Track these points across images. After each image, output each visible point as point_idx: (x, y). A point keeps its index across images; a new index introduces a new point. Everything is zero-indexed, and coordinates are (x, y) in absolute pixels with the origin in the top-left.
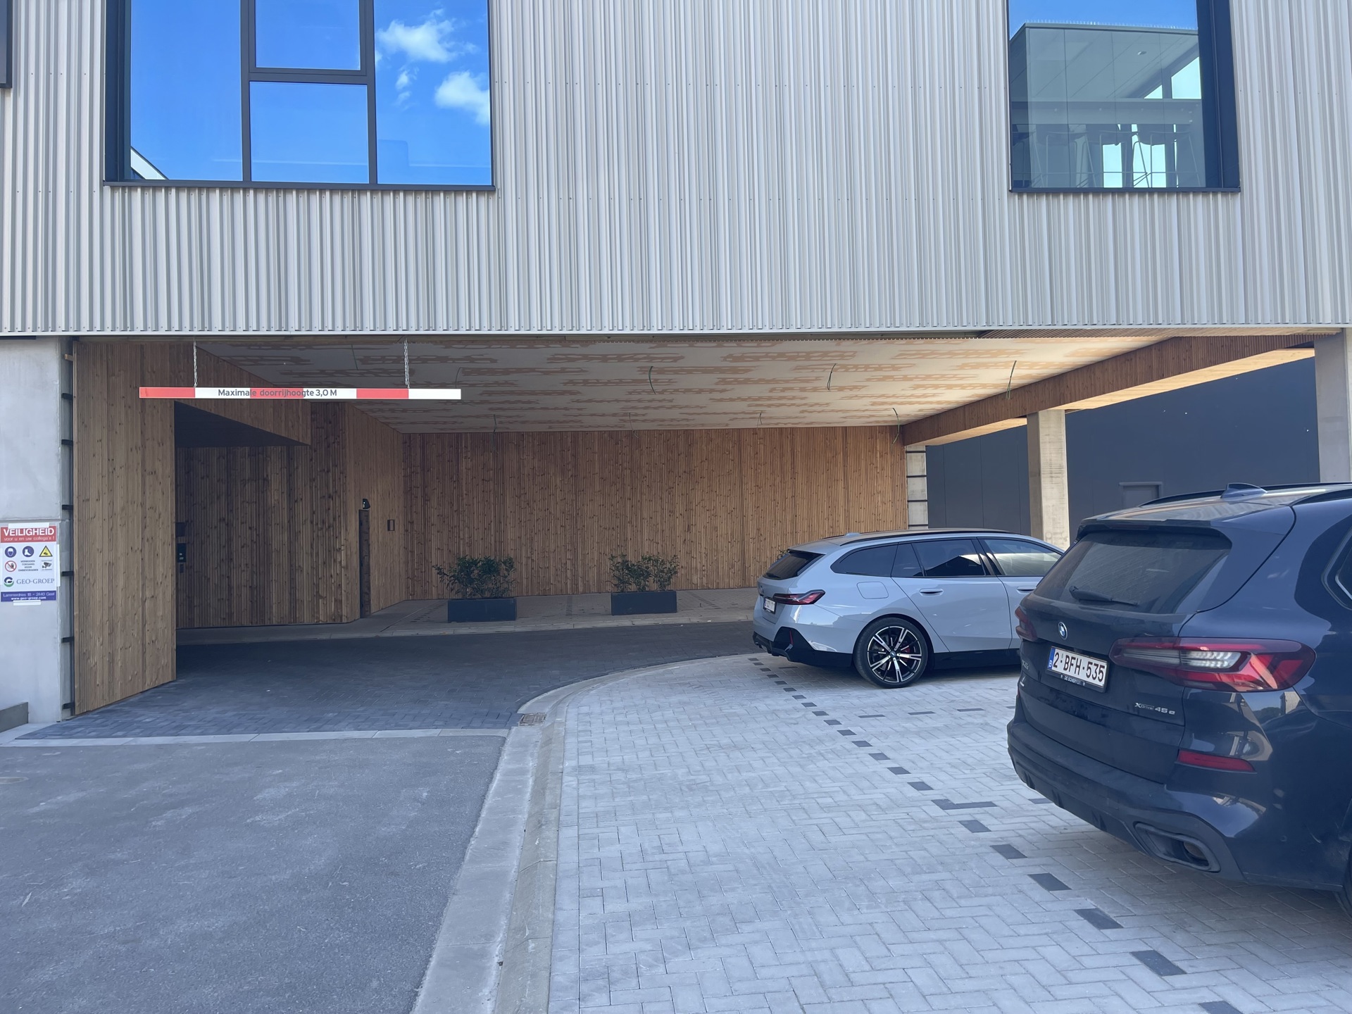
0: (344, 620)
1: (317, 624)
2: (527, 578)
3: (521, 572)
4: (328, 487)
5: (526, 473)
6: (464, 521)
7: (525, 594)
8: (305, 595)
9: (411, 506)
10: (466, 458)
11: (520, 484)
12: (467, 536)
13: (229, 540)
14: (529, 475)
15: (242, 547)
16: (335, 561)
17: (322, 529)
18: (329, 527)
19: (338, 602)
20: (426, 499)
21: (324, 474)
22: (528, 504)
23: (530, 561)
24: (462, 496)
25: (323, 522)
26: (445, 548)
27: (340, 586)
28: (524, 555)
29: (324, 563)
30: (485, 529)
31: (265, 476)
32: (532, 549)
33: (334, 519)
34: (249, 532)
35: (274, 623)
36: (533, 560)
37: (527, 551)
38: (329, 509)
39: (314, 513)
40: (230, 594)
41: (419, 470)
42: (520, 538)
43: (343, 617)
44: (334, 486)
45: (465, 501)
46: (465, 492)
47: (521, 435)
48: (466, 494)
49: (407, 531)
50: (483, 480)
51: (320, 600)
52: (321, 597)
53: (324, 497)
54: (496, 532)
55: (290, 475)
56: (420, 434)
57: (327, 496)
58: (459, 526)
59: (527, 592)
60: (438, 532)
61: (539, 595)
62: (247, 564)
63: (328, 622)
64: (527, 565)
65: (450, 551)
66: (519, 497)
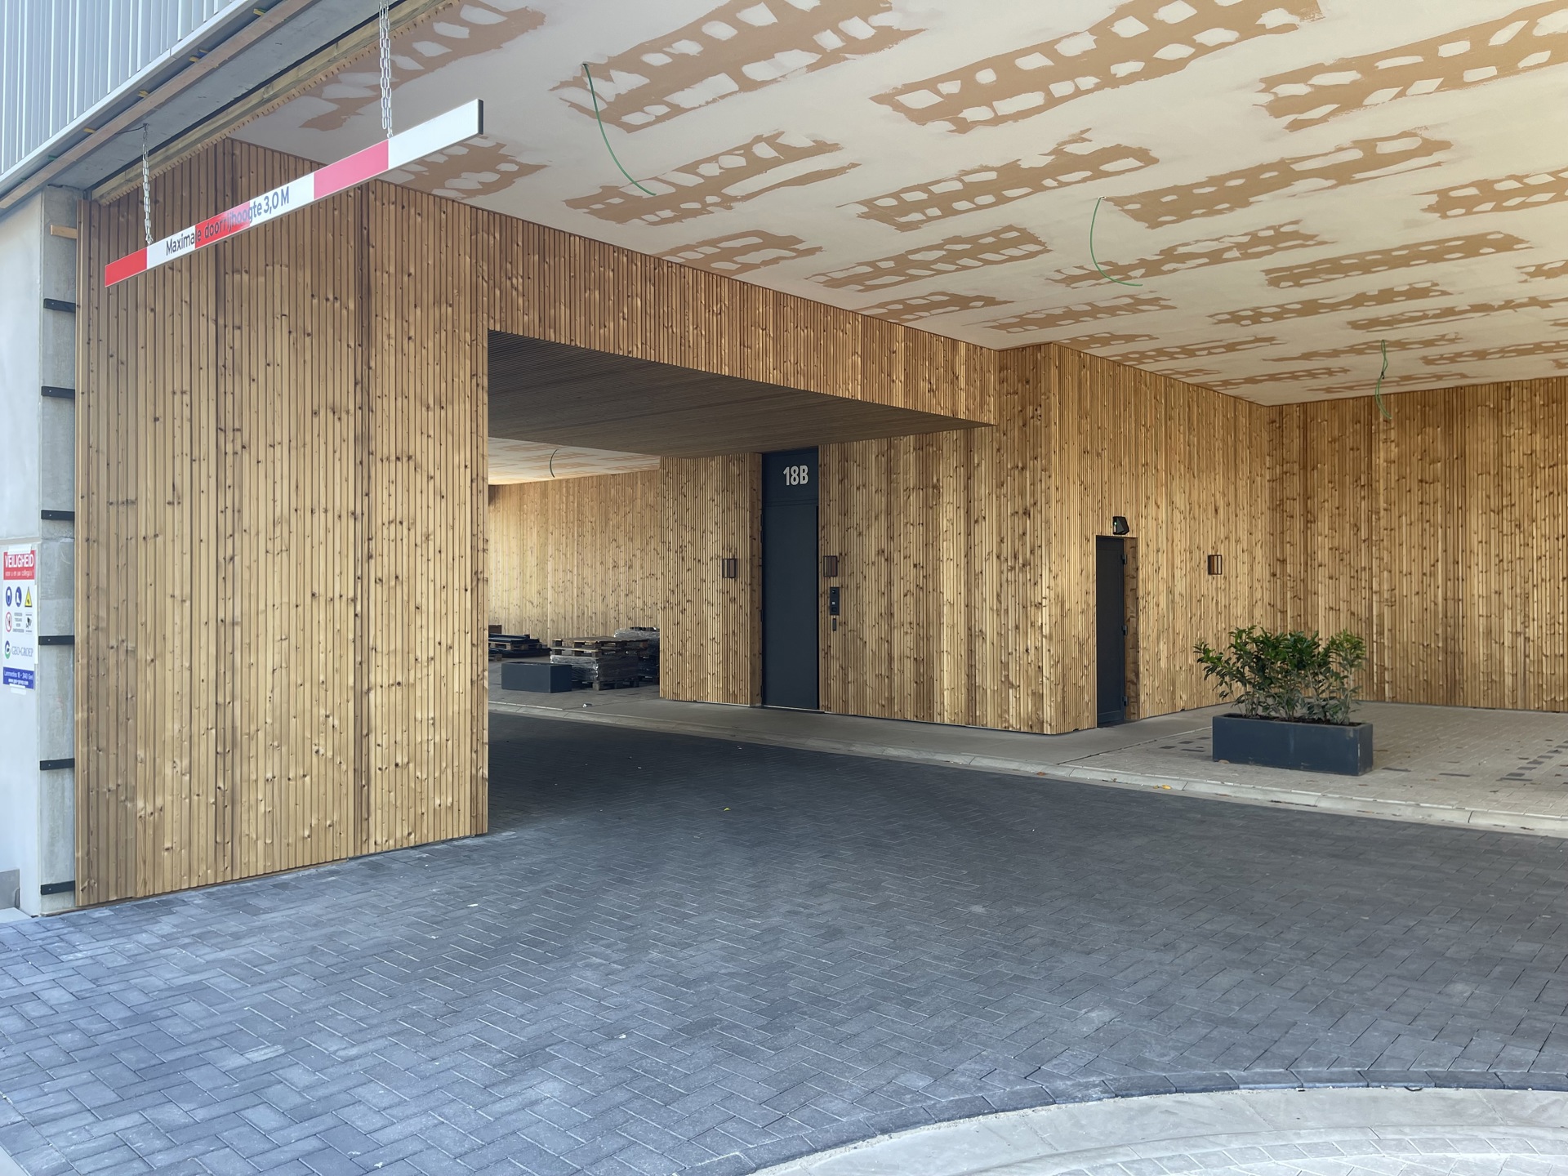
0: (1047, 730)
1: (1006, 730)
2: (1515, 675)
3: (1501, 662)
4: (1022, 494)
5: (1515, 463)
6: (1381, 559)
7: (1508, 704)
8: (988, 680)
9: (1282, 533)
10: (1385, 441)
11: (1500, 486)
12: (1386, 587)
13: (890, 583)
14: (1521, 467)
15: (905, 595)
16: (1033, 625)
17: (1013, 568)
18: (1024, 565)
19: (1038, 697)
20: (1309, 520)
21: (1016, 472)
22: (1519, 526)
23: (1520, 641)
24: (1378, 513)
25: (1015, 557)
26: (1343, 606)
27: (1040, 668)
28: (1507, 627)
29: (1017, 627)
30: (1424, 574)
31: (935, 480)
32: (1526, 616)
33: (1032, 552)
34: (913, 571)
35: (947, 721)
36: (1527, 639)
37: (1514, 621)
38: (1024, 534)
39: (1002, 541)
40: (891, 669)
41: (1296, 467)
42: (1499, 593)
43: (1045, 725)
44: (1033, 494)
45: (1383, 523)
46: (1383, 505)
47: (1504, 389)
48: (1386, 510)
49: (1274, 575)
50: (1421, 481)
51: (1010, 691)
52: (1011, 685)
53: (1017, 513)
54: (1447, 579)
55: (969, 478)
56: (1299, 405)
57: (1021, 512)
58: (1371, 569)
59: (1514, 703)
60: (1331, 578)
61: (1540, 709)
62: (910, 623)
63: (1022, 730)
64: (1513, 647)
65: (1353, 614)
66: (1499, 512)
